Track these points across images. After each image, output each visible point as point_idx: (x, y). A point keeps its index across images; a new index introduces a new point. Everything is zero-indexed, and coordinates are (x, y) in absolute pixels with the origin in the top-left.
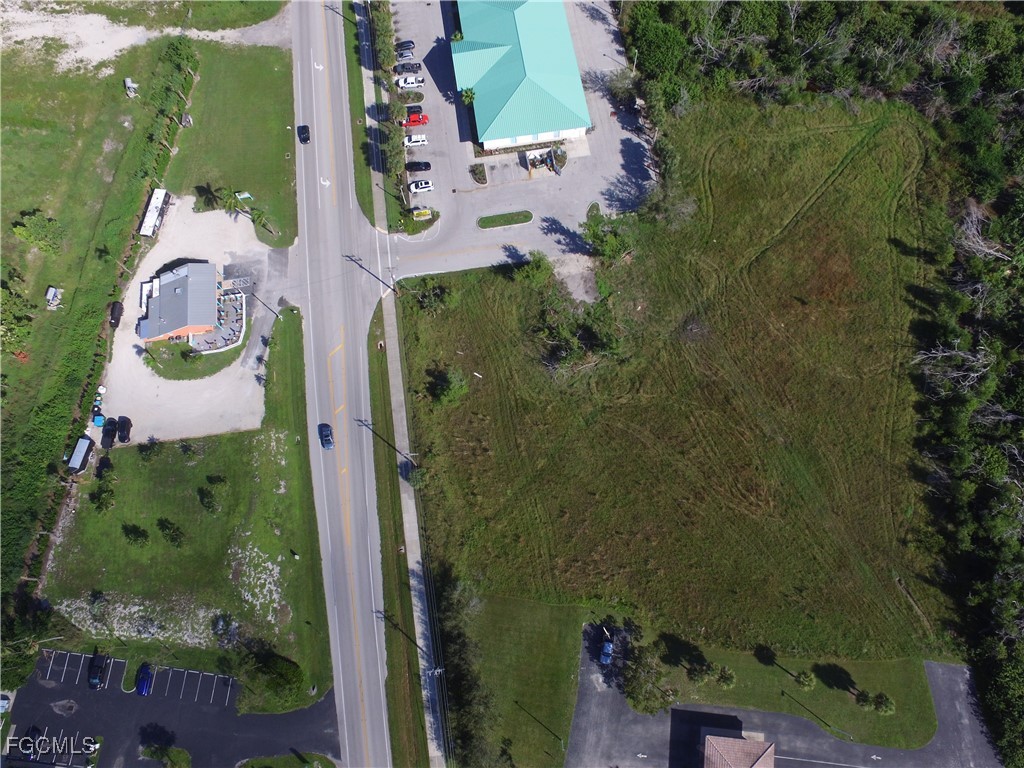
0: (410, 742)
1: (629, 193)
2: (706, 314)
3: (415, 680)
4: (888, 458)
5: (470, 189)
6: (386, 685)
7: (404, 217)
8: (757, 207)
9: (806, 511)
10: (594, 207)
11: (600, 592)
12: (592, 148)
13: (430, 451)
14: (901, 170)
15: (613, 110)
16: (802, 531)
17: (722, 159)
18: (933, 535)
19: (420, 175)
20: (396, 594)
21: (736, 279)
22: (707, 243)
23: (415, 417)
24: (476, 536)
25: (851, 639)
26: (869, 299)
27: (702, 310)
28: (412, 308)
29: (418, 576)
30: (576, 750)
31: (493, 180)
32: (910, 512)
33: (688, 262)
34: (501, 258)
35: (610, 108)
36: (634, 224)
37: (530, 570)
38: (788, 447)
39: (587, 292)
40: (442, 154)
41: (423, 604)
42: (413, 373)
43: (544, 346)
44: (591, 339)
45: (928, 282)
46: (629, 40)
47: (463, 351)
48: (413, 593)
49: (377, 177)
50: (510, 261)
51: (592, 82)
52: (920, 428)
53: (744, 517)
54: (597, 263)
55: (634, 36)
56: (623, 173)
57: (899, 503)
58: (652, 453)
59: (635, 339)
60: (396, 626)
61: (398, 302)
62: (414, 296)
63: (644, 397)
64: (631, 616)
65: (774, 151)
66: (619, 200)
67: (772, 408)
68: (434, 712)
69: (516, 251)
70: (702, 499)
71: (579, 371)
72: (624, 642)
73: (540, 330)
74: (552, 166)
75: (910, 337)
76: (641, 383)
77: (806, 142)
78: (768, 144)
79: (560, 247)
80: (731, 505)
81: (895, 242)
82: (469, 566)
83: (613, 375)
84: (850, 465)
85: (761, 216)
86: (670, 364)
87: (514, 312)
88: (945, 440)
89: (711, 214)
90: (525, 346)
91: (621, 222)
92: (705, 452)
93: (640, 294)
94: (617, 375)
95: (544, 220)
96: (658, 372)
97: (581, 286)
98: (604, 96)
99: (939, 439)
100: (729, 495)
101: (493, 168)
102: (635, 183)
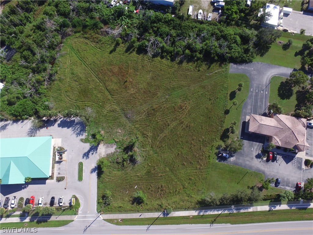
0: (248, 217)
1: (79, 128)
3: (231, 215)
4: (175, 69)
5: (66, 183)
6: (232, 224)
7: (73, 208)
8: (91, 89)
9: (189, 94)
10: (82, 140)
11: (208, 156)
12: (59, 138)
13: (161, 205)
14: (88, 45)
15: (45, 128)
16: (194, 96)
17: (72, 96)
18: (198, 63)
19: (56, 201)
20: (205, 220)
21: (115, 100)
22: (101, 106)
23: (148, 210)
24: (189, 192)
25: (224, 90)
26: (128, 63)
27: (123, 112)
29: (200, 212)
30: (251, 167)
31: (64, 174)
32: (191, 67)
33: (107, 113)
34: (95, 175)
35: (44, 129)
36: (90, 128)
37: (200, 176)
38: (169, 95)
39: (112, 147)
40: (49, 192)
41: (209, 211)
42: (133, 209)
43: (129, 163)
44: (129, 148)
45: (125, 47)
46: (19, 118)
47: (127, 191)
48: (205, 214)
50: (96, 172)
51: (32, 133)
52: (168, 59)
53: (189, 111)
54: (102, 142)
55: (18, 116)
56: (71, 128)
57: (188, 69)
58: (167, 134)
59: (130, 134)
60: (215, 220)
61: (105, 213)
62: (104, 207)
63: (150, 134)
64: (215, 147)
65: (73, 79)
66: (81, 131)
67: (157, 97)
68: (240, 209)
69: (93, 169)
70: (183, 122)
71: (139, 154)
72: (222, 150)
73: (123, 164)
74: (63, 152)
75: (141, 55)
77: (72, 70)
78: (70, 81)
79: (94, 154)
80: (185, 114)
81: (111, 52)
82: (198, 195)
84: (177, 79)
85: (95, 88)
86: (140, 125)
88: (173, 54)
89: (91, 103)
90: (128, 170)
91: (88, 132)
92: (169, 119)
93: (115, 130)
94: (141, 142)
95: (83, 158)
96: (142, 129)
97: (109, 149)
98: (39, 130)
99: (172, 55)
100: (182, 114)
101: (59, 174)
102: (75, 125)
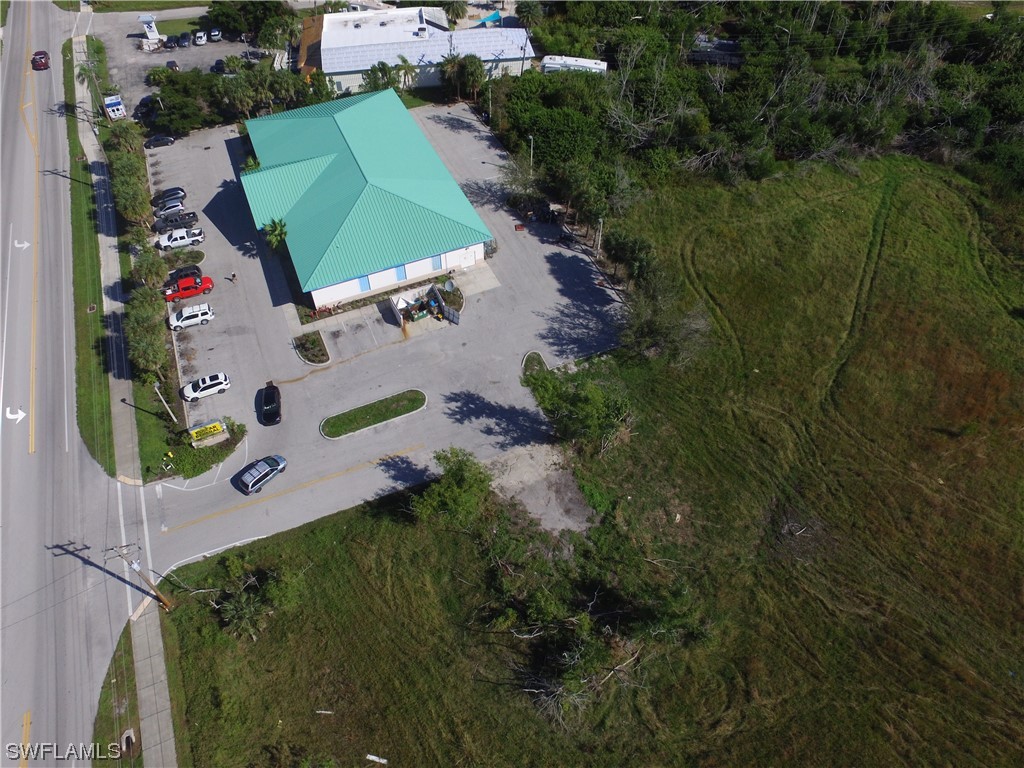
1: (586, 327)
2: (803, 496)
5: (299, 375)
7: (174, 446)
8: (795, 308)
10: (533, 361)
12: (500, 276)
15: (518, 222)
17: (708, 256)
21: (822, 422)
22: (746, 376)
27: (791, 491)
28: (199, 631)
31: (339, 353)
34: (381, 483)
36: (612, 373)
39: (567, 512)
43: (514, 647)
44: (609, 606)
49: (121, 389)
50: (400, 486)
51: (478, 194)
54: (570, 453)
56: (565, 301)
59: (696, 581)
61: (167, 622)
63: (766, 707)
65: (776, 233)
66: (574, 341)
69: (409, 463)
71: (607, 686)
73: (495, 613)
74: (441, 310)
76: (745, 675)
78: (763, 226)
79: (493, 439)
81: (1019, 313)
83: (681, 673)
85: (807, 320)
87: (429, 587)
89: (730, 332)
90: (471, 658)
91: (586, 374)
93: (668, 492)
95: (451, 399)
96: (770, 639)
97: (554, 501)
98: (497, 209)
101: (336, 335)
102: (590, 312)
